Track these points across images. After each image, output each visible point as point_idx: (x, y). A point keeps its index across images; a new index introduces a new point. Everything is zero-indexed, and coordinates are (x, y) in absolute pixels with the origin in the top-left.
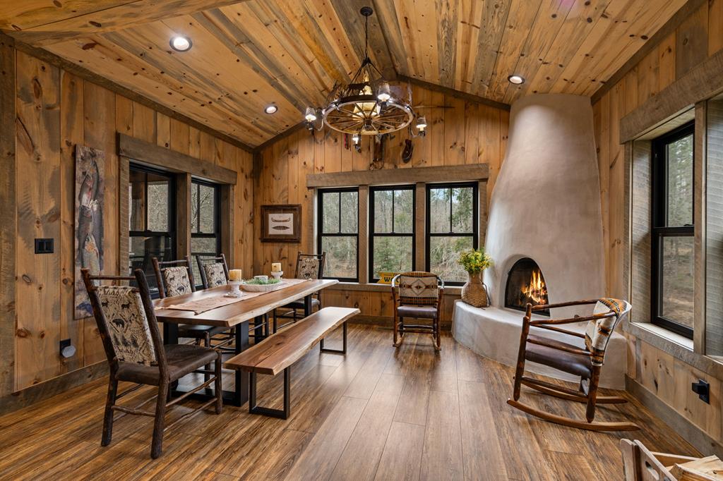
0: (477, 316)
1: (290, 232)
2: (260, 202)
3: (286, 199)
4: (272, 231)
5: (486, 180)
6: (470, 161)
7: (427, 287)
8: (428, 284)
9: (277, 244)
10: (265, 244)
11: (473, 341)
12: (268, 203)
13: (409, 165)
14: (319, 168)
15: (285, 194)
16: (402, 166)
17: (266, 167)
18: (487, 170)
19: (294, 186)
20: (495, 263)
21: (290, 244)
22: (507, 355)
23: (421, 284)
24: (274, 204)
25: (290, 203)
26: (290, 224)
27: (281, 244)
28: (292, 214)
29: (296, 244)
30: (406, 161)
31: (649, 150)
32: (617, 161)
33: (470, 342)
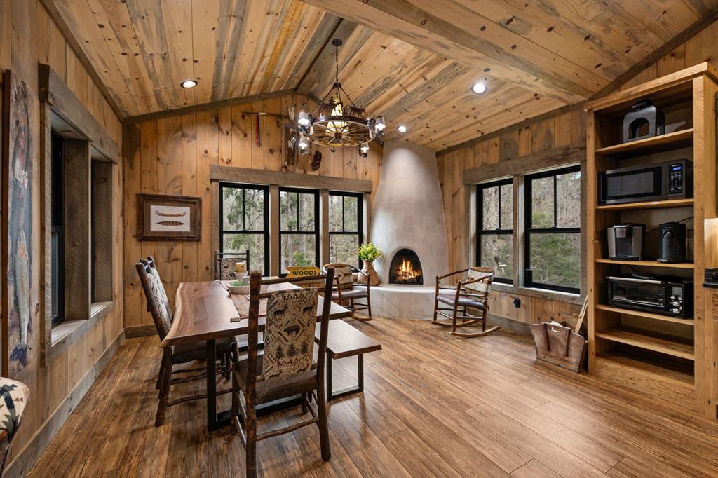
0: (384, 291)
1: (186, 228)
2: (135, 189)
3: (179, 189)
4: (155, 227)
5: (369, 193)
6: (360, 178)
7: (345, 275)
8: (346, 272)
9: (165, 243)
10: (143, 243)
11: (382, 310)
12: (148, 192)
13: (316, 173)
14: (225, 160)
15: (178, 183)
16: (311, 173)
17: (146, 146)
18: (371, 186)
19: (190, 176)
20: (384, 254)
21: (185, 243)
22: (410, 313)
23: (340, 274)
24: (160, 194)
25: (185, 194)
26: (186, 219)
27: (171, 243)
28: (189, 208)
29: (195, 243)
30: (314, 169)
31: (475, 190)
32: (458, 193)
33: (379, 311)
